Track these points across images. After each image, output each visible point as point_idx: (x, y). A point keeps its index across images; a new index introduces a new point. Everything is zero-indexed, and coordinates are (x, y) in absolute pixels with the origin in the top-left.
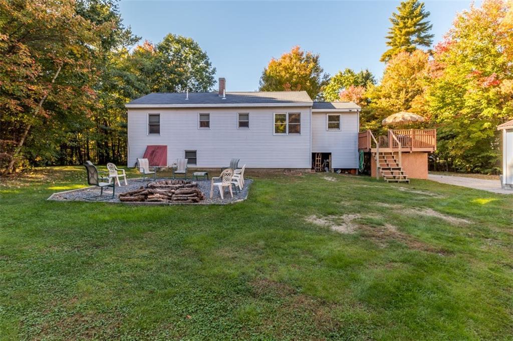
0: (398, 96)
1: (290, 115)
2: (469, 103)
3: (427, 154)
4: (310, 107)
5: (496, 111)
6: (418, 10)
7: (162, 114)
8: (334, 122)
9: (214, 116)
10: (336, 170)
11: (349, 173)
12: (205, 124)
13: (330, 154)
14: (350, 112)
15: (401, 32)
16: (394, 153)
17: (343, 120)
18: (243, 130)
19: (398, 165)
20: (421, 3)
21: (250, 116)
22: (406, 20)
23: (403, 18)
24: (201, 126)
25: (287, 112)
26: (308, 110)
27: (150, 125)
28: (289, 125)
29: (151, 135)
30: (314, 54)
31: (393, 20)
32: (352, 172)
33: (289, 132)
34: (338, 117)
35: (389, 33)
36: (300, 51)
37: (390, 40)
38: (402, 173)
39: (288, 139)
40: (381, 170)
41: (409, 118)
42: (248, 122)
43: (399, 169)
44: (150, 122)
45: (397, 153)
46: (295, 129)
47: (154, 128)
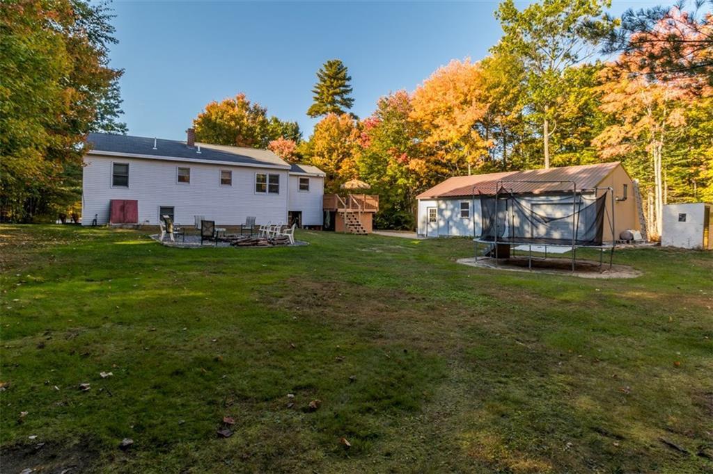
0: (330, 156)
1: (270, 176)
2: (390, 172)
3: (371, 215)
4: (287, 170)
5: (406, 182)
6: (343, 74)
7: (132, 164)
8: (304, 184)
9: (195, 172)
10: (305, 227)
11: (315, 229)
12: (183, 179)
13: (300, 212)
14: (318, 177)
15: (329, 91)
16: (355, 213)
17: (312, 183)
18: (226, 187)
19: (358, 222)
20: (345, 67)
21: (233, 173)
22: (332, 80)
23: (330, 77)
24: (179, 181)
25: (267, 173)
26: (286, 173)
27: (114, 176)
28: (269, 185)
29: (116, 187)
30: (262, 106)
31: (319, 76)
32: (317, 228)
33: (270, 191)
34: (308, 180)
35: (316, 87)
36: (246, 100)
37: (317, 96)
38: (362, 228)
39: (267, 197)
40: (348, 226)
41: (362, 186)
42: (230, 180)
43: (360, 225)
44: (114, 172)
45: (357, 213)
46: (274, 189)
47: (121, 179)
